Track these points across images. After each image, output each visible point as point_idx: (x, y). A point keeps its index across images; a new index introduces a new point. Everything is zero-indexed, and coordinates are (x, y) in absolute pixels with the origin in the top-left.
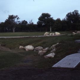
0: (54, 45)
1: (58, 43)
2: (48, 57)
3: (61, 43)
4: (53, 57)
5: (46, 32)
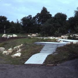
0: (19, 46)
1: (22, 45)
2: (15, 56)
3: (24, 45)
5: (4, 34)
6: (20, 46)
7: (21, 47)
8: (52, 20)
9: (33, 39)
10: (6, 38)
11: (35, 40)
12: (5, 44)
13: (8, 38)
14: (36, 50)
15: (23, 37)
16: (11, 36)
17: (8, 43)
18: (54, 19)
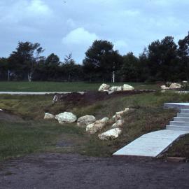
0: (120, 112)
1: (127, 109)
4: (117, 136)
5: (103, 85)
6: (122, 112)
7: (124, 116)
9: (165, 95)
10: (107, 93)
11: (169, 97)
12: (99, 107)
13: (110, 93)
14: (156, 122)
15: (144, 91)
16: (119, 89)
17: (106, 106)
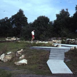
1: (22, 50)
4: (27, 63)
8: (36, 24)
18: (37, 23)
